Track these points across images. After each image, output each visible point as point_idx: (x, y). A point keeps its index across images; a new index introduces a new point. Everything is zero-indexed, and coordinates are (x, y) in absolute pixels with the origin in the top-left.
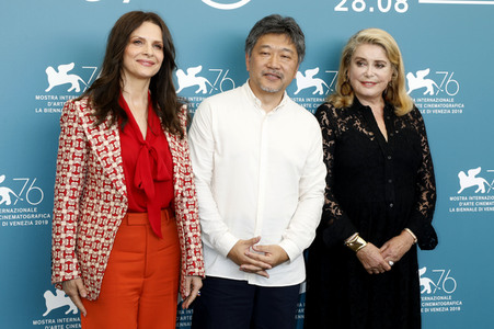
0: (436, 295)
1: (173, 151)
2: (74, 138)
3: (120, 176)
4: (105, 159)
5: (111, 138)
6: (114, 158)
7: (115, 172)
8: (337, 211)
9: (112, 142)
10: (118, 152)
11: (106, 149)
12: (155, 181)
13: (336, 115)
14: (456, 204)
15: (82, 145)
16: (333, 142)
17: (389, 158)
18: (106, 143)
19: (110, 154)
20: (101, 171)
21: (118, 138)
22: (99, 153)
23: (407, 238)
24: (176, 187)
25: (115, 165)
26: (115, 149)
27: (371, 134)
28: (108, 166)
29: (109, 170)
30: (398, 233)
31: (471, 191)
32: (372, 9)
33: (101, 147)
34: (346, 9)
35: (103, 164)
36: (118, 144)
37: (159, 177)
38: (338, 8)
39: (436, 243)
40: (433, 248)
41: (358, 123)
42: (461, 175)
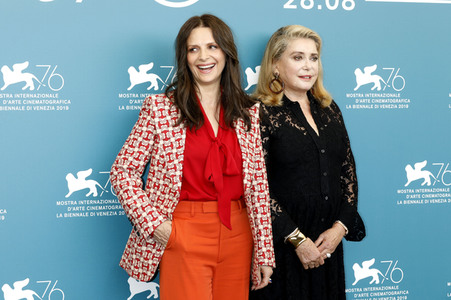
0: (385, 285)
1: (243, 148)
2: (144, 129)
3: (179, 173)
4: (169, 154)
5: (178, 136)
6: (177, 155)
7: (175, 168)
8: (277, 208)
9: (178, 140)
10: (181, 150)
11: (172, 146)
12: (225, 175)
13: (267, 112)
14: (403, 197)
15: (151, 137)
16: (267, 139)
17: (323, 151)
18: (173, 140)
19: (174, 151)
20: (164, 165)
21: (184, 136)
22: (164, 147)
23: (339, 229)
24: (245, 181)
25: (176, 162)
26: (180, 147)
27: (303, 129)
28: (170, 161)
29: (171, 165)
30: (330, 225)
31: (418, 183)
32: (320, 7)
33: (167, 143)
34: (295, 7)
35: (167, 159)
36: (183, 142)
37: (228, 171)
38: (287, 6)
39: (364, 235)
40: (360, 240)
41: (288, 119)
42: (408, 168)
